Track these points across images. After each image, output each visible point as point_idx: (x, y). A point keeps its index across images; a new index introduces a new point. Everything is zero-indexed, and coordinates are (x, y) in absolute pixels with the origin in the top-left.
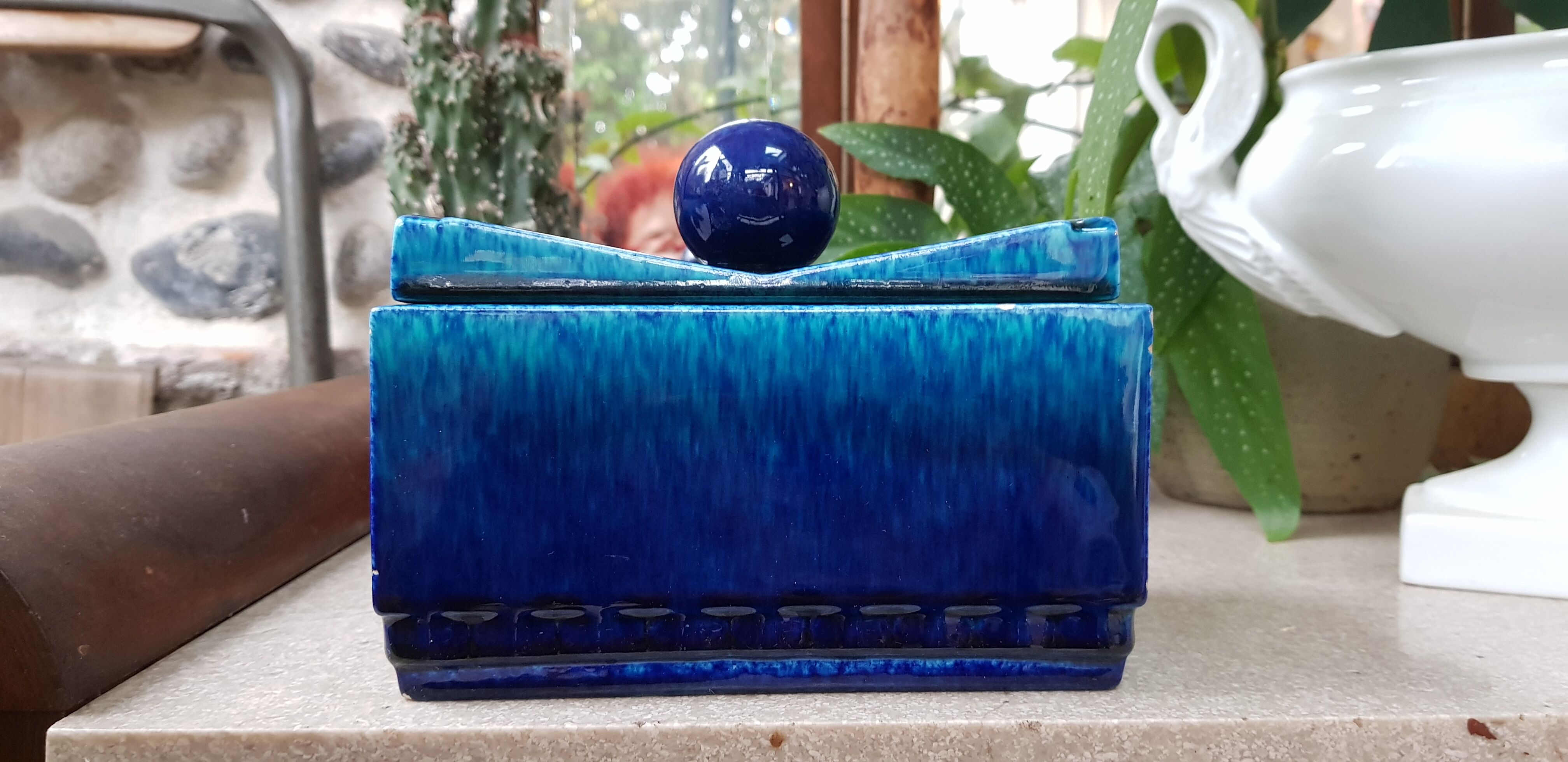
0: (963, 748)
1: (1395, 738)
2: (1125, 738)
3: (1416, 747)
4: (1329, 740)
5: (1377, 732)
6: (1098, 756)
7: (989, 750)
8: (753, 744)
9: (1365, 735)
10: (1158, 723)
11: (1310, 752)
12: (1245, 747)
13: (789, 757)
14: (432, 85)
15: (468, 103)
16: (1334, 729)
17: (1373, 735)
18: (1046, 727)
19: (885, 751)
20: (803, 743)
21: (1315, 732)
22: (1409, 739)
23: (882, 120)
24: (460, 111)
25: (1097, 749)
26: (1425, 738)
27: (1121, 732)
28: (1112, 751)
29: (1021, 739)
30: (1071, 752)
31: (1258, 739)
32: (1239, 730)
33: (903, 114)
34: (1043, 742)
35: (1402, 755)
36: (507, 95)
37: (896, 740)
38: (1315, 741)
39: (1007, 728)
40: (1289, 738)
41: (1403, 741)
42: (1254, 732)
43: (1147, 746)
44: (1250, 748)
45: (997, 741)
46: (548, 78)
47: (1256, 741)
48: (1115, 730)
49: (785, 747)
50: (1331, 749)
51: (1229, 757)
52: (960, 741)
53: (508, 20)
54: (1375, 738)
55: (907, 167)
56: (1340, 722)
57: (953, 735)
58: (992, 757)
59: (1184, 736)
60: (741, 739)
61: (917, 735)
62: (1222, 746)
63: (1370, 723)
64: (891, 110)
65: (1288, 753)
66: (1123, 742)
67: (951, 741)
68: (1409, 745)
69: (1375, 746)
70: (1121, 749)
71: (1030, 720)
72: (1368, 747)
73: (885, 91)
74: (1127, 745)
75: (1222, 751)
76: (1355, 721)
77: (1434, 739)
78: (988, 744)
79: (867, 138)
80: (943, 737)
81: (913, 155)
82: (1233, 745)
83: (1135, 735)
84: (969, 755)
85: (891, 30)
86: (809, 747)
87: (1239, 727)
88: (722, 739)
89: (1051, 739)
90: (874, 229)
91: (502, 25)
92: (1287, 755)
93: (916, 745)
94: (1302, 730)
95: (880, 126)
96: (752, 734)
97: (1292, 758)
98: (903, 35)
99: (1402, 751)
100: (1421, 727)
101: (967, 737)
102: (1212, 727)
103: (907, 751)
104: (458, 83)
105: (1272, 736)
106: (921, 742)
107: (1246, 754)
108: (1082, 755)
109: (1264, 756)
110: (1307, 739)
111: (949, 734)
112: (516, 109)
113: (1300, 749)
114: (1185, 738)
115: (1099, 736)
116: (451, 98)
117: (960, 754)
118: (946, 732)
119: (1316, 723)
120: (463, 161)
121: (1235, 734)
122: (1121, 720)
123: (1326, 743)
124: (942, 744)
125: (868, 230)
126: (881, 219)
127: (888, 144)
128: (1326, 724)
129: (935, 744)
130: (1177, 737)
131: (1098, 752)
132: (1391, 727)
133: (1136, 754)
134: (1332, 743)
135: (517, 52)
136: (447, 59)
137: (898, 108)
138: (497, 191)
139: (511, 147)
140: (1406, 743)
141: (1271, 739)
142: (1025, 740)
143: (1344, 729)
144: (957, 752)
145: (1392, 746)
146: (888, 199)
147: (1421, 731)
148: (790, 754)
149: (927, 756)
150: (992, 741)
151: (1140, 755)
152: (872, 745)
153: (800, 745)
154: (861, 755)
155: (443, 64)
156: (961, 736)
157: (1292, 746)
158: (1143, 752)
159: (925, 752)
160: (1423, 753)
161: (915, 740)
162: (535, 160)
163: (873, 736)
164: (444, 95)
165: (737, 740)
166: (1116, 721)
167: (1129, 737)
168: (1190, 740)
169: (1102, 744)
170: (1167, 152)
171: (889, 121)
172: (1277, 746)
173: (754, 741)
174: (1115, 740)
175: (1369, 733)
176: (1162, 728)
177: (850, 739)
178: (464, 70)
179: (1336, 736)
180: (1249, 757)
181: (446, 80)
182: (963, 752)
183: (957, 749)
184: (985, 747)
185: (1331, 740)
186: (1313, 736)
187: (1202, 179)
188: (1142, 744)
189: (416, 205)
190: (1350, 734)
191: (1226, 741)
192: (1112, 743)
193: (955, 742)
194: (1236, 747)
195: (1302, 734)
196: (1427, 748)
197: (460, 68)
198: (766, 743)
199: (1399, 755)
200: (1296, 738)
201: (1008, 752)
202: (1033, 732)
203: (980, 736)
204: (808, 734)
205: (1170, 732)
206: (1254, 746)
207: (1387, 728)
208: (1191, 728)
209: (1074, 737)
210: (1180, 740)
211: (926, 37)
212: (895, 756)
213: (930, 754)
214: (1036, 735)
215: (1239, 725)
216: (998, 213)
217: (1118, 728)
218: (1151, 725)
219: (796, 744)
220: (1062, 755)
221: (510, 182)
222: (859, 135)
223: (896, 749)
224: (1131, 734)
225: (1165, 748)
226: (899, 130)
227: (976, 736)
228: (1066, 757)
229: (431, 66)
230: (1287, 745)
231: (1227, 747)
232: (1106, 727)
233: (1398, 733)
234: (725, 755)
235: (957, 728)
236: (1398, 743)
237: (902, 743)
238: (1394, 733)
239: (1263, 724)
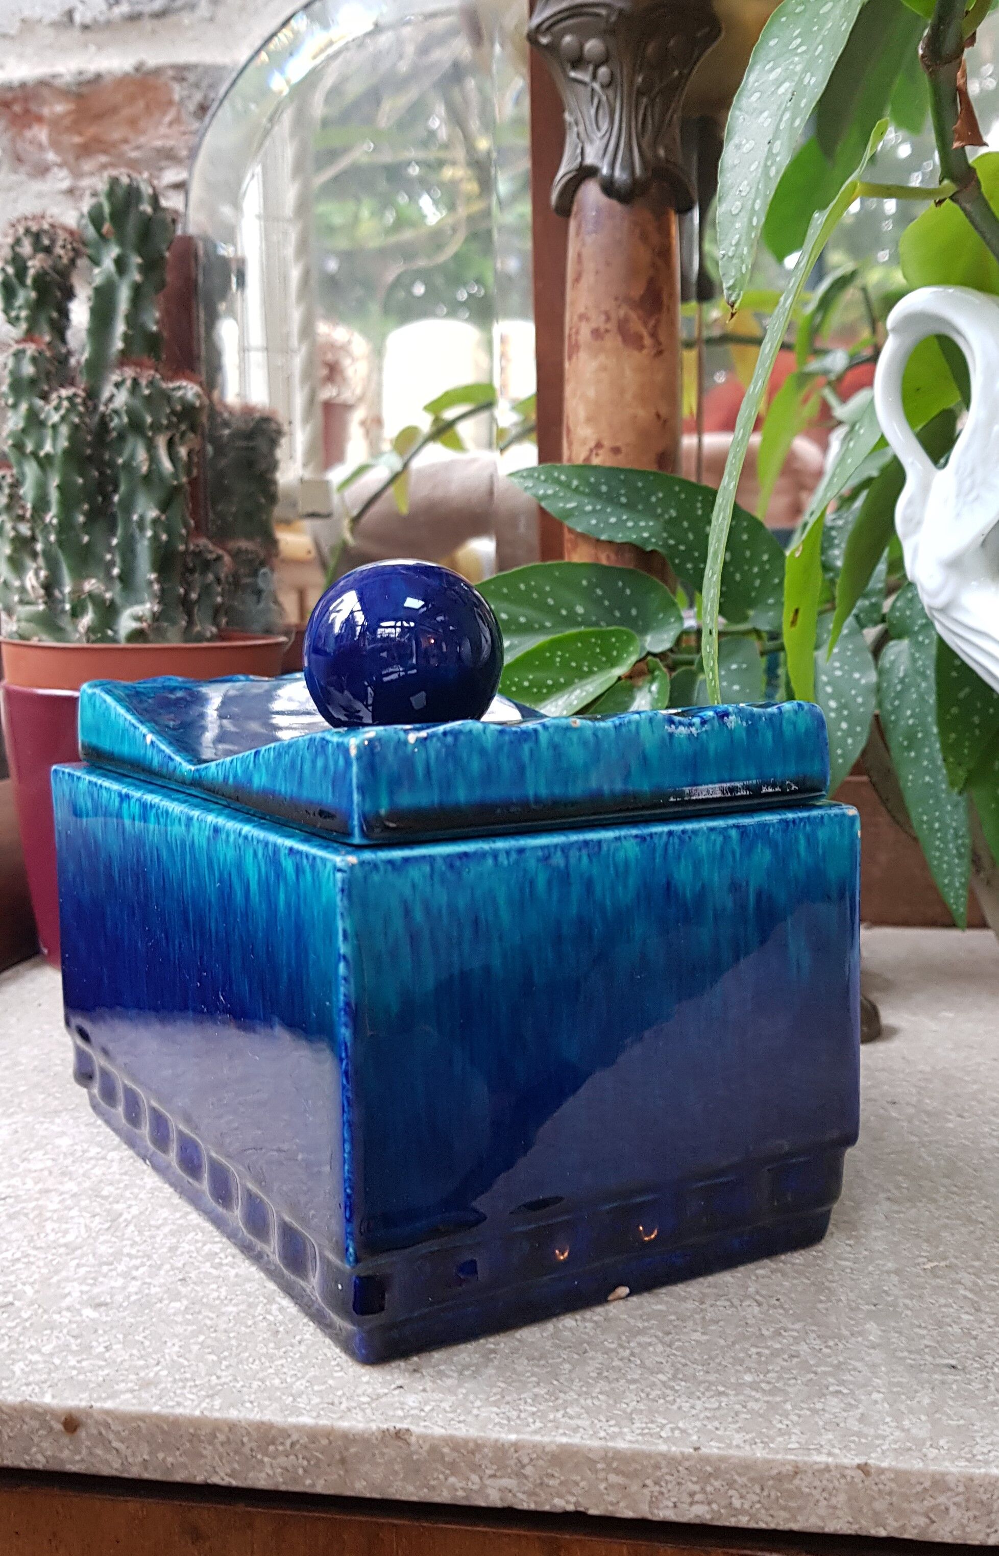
0: (308, 1455)
1: (921, 1496)
2: (526, 1460)
3: (953, 1510)
4: (819, 1490)
5: (893, 1485)
6: (488, 1482)
7: (343, 1461)
8: (42, 1427)
9: (875, 1488)
10: (571, 1445)
11: (792, 1504)
12: (697, 1488)
13: (87, 1447)
14: (24, 431)
15: (67, 452)
16: (827, 1475)
17: (887, 1488)
18: (418, 1437)
19: (208, 1451)
20: (104, 1432)
21: (799, 1477)
22: (942, 1499)
23: (587, 459)
24: (57, 462)
25: (489, 1472)
26: (968, 1500)
27: (520, 1453)
28: (510, 1477)
29: (385, 1450)
30: (452, 1474)
31: (716, 1479)
32: (687, 1464)
33: (616, 450)
34: (415, 1457)
35: (933, 1522)
36: (122, 437)
37: (221, 1437)
38: (798, 1488)
39: (366, 1435)
40: (760, 1481)
41: (933, 1502)
42: (709, 1469)
43: (556, 1474)
44: (703, 1490)
45: (353, 1450)
46: (173, 412)
47: (712, 1481)
48: (512, 1450)
49: (82, 1434)
50: (823, 1503)
51: (674, 1500)
52: (306, 1447)
53: (126, 338)
54: (890, 1494)
55: (621, 523)
56: (837, 1467)
57: (295, 1437)
58: (346, 1471)
59: (609, 1465)
60: (27, 1419)
61: (248, 1434)
62: (663, 1484)
63: (881, 1471)
64: (599, 445)
65: (759, 1502)
66: (523, 1466)
67: (293, 1445)
68: (943, 1507)
69: (891, 1504)
70: (520, 1475)
71: (399, 1426)
72: (879, 1505)
73: (590, 420)
74: (529, 1470)
75: (664, 1490)
76: (859, 1467)
77: (982, 1502)
78: (341, 1453)
79: (567, 485)
80: (281, 1440)
81: (630, 507)
82: (679, 1484)
83: (538, 1458)
84: (317, 1465)
85: (597, 334)
86: (111, 1436)
87: (687, 1460)
88: (5, 1417)
89: (425, 1454)
90: (580, 610)
91: (119, 345)
92: (758, 1506)
93: (248, 1446)
94: (779, 1473)
95: (586, 467)
96: (40, 1414)
97: (766, 1509)
98: (613, 341)
99: (932, 1515)
100: (961, 1484)
101: (313, 1442)
102: (649, 1456)
103: (236, 1453)
104: (54, 427)
105: (736, 1477)
106: (254, 1445)
107: (698, 1497)
108: (468, 1479)
109: (724, 1502)
110: (787, 1486)
111: (289, 1436)
112: (132, 457)
113: (777, 1498)
114: (609, 1469)
115: (490, 1455)
116: (48, 448)
117: (305, 1463)
118: (285, 1433)
119: (800, 1465)
120: (65, 526)
121: (680, 1468)
122: (521, 1436)
123: (817, 1494)
124: (281, 1448)
125: (571, 610)
126: (587, 595)
127: (595, 494)
128: (816, 1467)
129: (271, 1448)
130: (600, 1466)
131: (490, 1476)
132: (913, 1481)
133: (541, 1484)
134: (825, 1495)
135: (129, 383)
136: (45, 397)
137: (607, 443)
138: (112, 564)
139: (128, 506)
140: (939, 1505)
141: (735, 1481)
142: (390, 1452)
143: (844, 1476)
144: (301, 1460)
145: (915, 1506)
146: (595, 567)
147: (961, 1489)
148: (88, 1443)
149: (262, 1462)
150: (347, 1449)
151: (548, 1486)
152: (190, 1441)
153: (100, 1434)
154: (178, 1453)
155: (39, 403)
156: (304, 1441)
157: (765, 1493)
158: (551, 1482)
159: (259, 1456)
160: (965, 1521)
161: (245, 1440)
162: (155, 521)
163: (192, 1431)
164: (39, 445)
165: (24, 1421)
166: (513, 1437)
167: (531, 1460)
168: (617, 1472)
169: (495, 1467)
170: (916, 524)
171: (596, 461)
172: (743, 1491)
173: (44, 1423)
174: (512, 1462)
175: (881, 1486)
176: (577, 1452)
177: (163, 1432)
178: (62, 412)
179: (831, 1486)
180: (702, 1503)
181: (42, 424)
182: (308, 1461)
183: (300, 1456)
184: (338, 1457)
185: (824, 1490)
186: (797, 1482)
187: (955, 565)
188: (549, 1471)
189: (17, 583)
190: (852, 1484)
191: (668, 1478)
192: (507, 1466)
193: (298, 1447)
194: (684, 1487)
195: (779, 1478)
196: (970, 1514)
197: (57, 409)
198: (58, 1427)
199: (927, 1521)
200: (771, 1483)
201: (368, 1466)
202: (400, 1443)
203: (330, 1442)
204: (110, 1420)
205: (589, 1458)
206: (709, 1489)
207: (909, 1481)
208: (618, 1455)
209: (455, 1454)
210: (603, 1470)
211: (648, 341)
212: (221, 1458)
213: (266, 1459)
214: (404, 1446)
215: (687, 1458)
216: (757, 583)
217: (516, 1446)
218: (561, 1446)
219: (95, 1432)
220: (441, 1477)
221: (128, 550)
222: (557, 481)
223: (221, 1449)
224: (534, 1456)
225: (582, 1480)
226: (610, 472)
227: (325, 1442)
228: (446, 1479)
229: (24, 407)
230: (758, 1491)
231: (670, 1486)
232: (499, 1445)
233: (925, 1489)
234: (9, 1437)
235: (299, 1428)
236: (925, 1502)
237: (228, 1441)
238: (919, 1488)
239: (722, 1459)
